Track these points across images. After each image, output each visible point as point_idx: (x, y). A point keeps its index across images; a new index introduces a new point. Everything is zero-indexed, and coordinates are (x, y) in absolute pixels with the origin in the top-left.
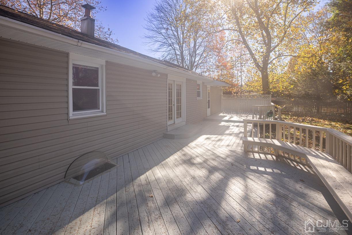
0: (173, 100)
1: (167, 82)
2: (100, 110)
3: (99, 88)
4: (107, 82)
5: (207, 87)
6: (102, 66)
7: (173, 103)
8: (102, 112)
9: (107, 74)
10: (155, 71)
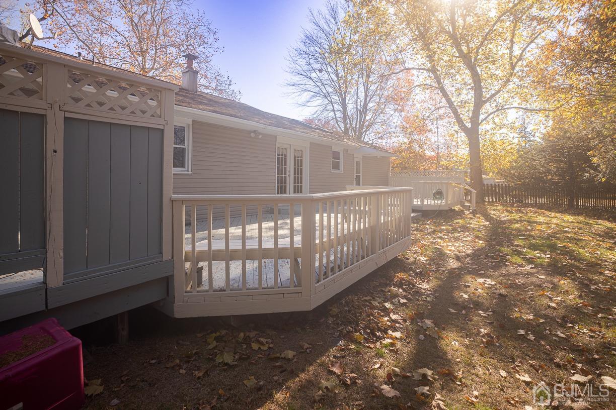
0: (288, 169)
1: (276, 145)
2: (186, 169)
3: (186, 146)
4: (193, 142)
5: (355, 156)
6: (189, 125)
7: (288, 173)
8: (188, 171)
9: (193, 133)
10: (254, 132)
